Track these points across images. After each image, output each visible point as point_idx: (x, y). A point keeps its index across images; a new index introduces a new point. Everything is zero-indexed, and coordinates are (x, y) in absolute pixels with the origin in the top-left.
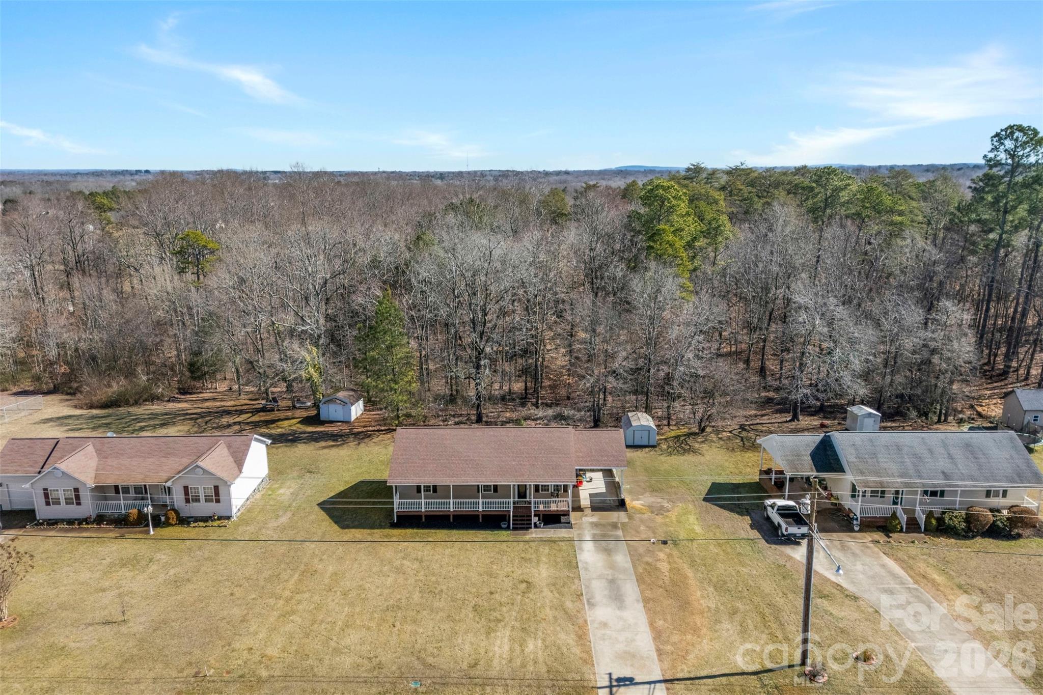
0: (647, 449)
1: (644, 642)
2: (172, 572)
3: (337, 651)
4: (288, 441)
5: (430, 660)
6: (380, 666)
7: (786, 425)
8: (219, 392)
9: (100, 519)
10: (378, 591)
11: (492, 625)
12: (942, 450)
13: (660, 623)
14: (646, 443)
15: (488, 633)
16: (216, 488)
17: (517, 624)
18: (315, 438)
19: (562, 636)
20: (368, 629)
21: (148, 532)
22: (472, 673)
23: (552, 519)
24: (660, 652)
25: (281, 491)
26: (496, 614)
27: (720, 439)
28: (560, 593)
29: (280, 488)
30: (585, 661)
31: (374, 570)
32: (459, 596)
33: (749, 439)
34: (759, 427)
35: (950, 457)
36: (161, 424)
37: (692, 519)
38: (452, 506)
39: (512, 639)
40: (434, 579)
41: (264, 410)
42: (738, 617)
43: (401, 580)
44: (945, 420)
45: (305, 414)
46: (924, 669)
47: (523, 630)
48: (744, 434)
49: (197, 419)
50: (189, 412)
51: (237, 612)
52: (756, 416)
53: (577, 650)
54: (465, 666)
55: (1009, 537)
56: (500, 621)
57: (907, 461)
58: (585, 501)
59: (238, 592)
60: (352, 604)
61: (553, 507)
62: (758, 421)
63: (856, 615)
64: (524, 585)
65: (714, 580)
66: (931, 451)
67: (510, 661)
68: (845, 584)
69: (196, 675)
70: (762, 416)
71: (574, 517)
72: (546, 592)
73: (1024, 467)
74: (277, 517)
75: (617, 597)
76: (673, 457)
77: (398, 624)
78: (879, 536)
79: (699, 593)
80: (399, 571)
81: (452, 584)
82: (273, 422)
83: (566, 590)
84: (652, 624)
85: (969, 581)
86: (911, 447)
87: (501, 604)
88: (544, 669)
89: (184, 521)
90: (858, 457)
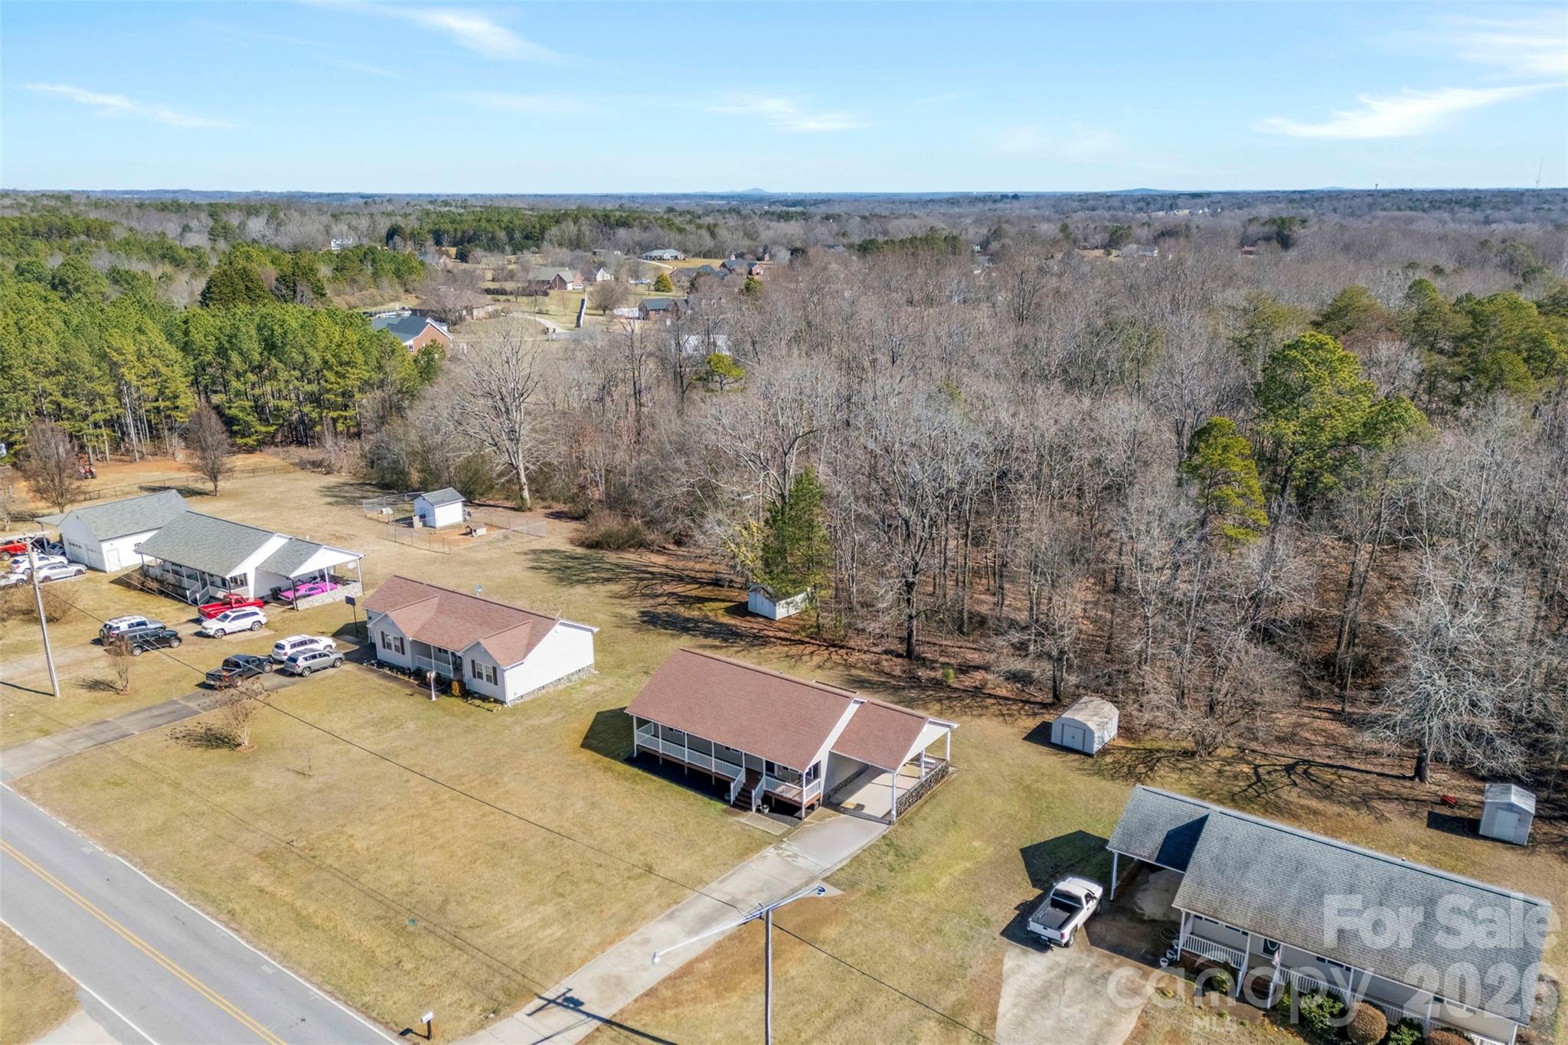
0: (1077, 757)
1: (652, 976)
2: (397, 743)
5: (449, 907)
9: (409, 672)
11: (549, 897)
13: (704, 965)
14: (1079, 747)
15: (533, 903)
16: (496, 671)
17: (570, 906)
18: (714, 632)
19: (590, 935)
21: (431, 698)
22: (463, 934)
23: (786, 808)
24: (648, 993)
26: (569, 889)
28: (661, 892)
30: (567, 968)
32: (568, 856)
38: (686, 756)
39: (543, 918)
40: (575, 830)
47: (566, 915)
53: (578, 954)
56: (561, 896)
61: (786, 794)
64: (642, 870)
67: (509, 938)
72: (649, 886)
75: (706, 920)
76: (1094, 778)
77: (479, 861)
80: (561, 810)
81: (582, 842)
82: (705, 601)
83: (670, 891)
84: (692, 962)
87: (589, 880)
89: (467, 694)
90: (1216, 859)
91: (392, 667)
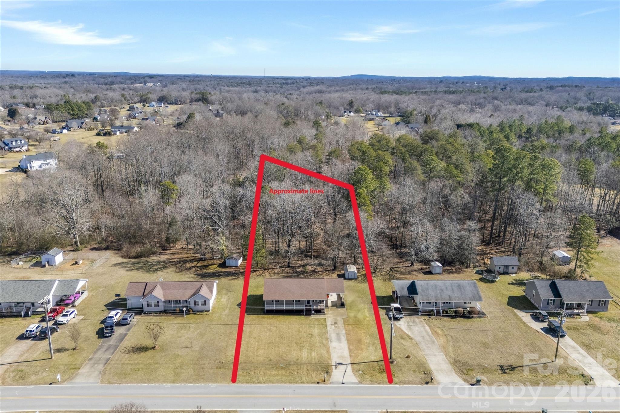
0: (353, 280)
1: (346, 353)
2: (198, 331)
3: (257, 356)
4: (216, 276)
5: (285, 358)
6: (271, 360)
7: (408, 268)
8: (178, 249)
9: (165, 312)
10: (265, 337)
11: (301, 348)
12: (450, 288)
13: (351, 347)
14: (353, 278)
15: (300, 351)
16: (205, 301)
17: (309, 348)
18: (227, 275)
19: (322, 351)
20: (265, 349)
21: (184, 317)
22: (297, 362)
23: (318, 311)
24: (350, 356)
25: (222, 300)
26: (302, 345)
27: (382, 275)
28: (322, 338)
29: (221, 298)
30: (329, 359)
31: (262, 330)
32: (290, 339)
33: (392, 275)
34: (398, 269)
35: (453, 290)
36: (163, 267)
37: (366, 310)
38: (284, 307)
39: (308, 352)
40: (282, 333)
41: (201, 260)
42: (375, 346)
43: (271, 333)
44: (469, 267)
45: (219, 262)
46: (424, 360)
47: (311, 349)
48: (391, 273)
49: (176, 265)
50: (171, 261)
51: (224, 344)
52: (398, 262)
53: (327, 355)
54: (295, 360)
55: (469, 317)
56: (303, 347)
57: (438, 291)
58: (330, 304)
59: (222, 338)
60: (258, 341)
61: (319, 308)
62: (398, 266)
63: (411, 345)
64: (310, 335)
65: (370, 333)
66: (446, 288)
67: (308, 358)
68: (410, 335)
69: (220, 362)
70: (401, 262)
71: (326, 310)
72: (317, 338)
73: (476, 294)
74: (224, 310)
75: (339, 339)
76: (363, 284)
77: (273, 348)
78: (426, 317)
79: (364, 338)
80: (270, 330)
81: (288, 335)
82: (207, 266)
83: (323, 337)
84: (349, 348)
85: (449, 333)
86: (440, 286)
87: (303, 341)
88: (317, 361)
89: (195, 312)
90: (422, 290)
91: (156, 312)
